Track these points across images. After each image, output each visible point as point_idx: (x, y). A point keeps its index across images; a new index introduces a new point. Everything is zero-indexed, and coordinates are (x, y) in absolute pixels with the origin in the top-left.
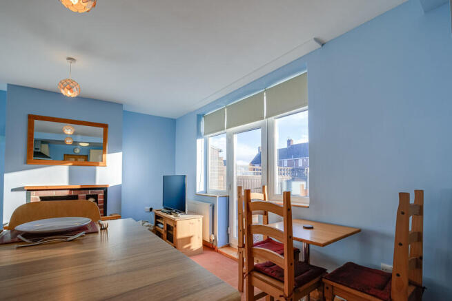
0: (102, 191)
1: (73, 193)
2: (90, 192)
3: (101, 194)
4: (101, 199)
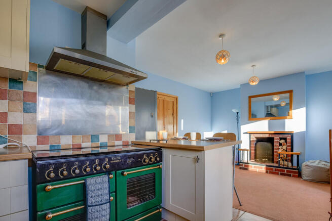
0: (290, 135)
1: (271, 136)
2: (281, 136)
3: (289, 138)
4: (289, 141)
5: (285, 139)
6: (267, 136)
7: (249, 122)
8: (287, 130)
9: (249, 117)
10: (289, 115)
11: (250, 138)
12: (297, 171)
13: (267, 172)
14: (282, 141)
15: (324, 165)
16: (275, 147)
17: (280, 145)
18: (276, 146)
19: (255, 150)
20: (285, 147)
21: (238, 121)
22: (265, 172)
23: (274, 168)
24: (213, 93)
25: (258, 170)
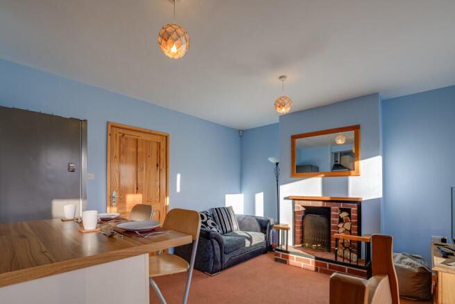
0: (356, 205)
1: (326, 205)
2: (342, 205)
3: (354, 209)
4: (354, 214)
5: (348, 211)
6: (320, 204)
7: (293, 179)
8: (352, 195)
9: (293, 172)
10: (354, 170)
11: (294, 207)
12: (365, 271)
13: (316, 270)
14: (344, 215)
15: (410, 264)
16: (332, 225)
17: (341, 220)
18: (334, 222)
19: (302, 228)
20: (347, 226)
21: (277, 177)
22: (313, 269)
23: (328, 263)
24: (243, 131)
25: (302, 265)
